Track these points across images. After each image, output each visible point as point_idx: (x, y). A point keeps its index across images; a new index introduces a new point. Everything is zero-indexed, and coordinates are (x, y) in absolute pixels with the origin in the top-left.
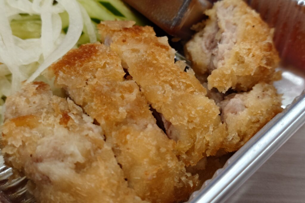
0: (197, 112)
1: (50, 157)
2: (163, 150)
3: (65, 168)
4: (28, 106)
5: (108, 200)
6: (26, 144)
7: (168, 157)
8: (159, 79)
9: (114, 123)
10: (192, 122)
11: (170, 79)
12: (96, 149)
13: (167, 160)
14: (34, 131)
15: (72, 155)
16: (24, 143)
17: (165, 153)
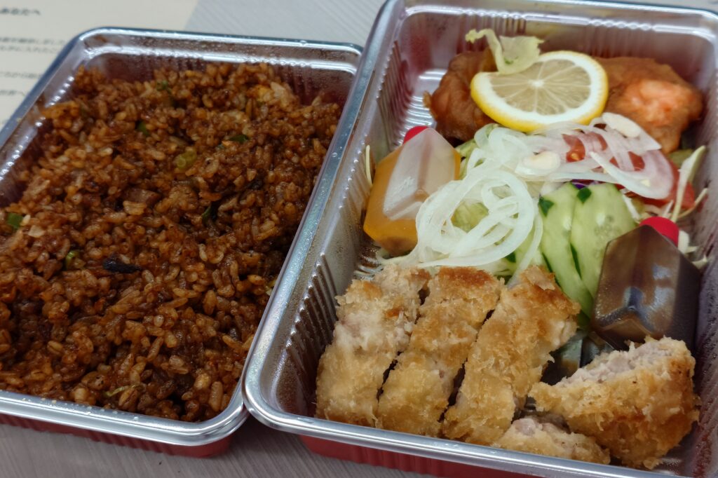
0: (489, 400)
1: (349, 326)
2: (429, 398)
3: (350, 342)
4: (393, 282)
5: (350, 388)
6: (354, 306)
7: (428, 407)
8: (492, 348)
9: (421, 347)
10: (477, 402)
11: (500, 355)
12: (383, 351)
13: (424, 409)
14: (366, 303)
15: (363, 338)
16: (353, 303)
17: (428, 402)
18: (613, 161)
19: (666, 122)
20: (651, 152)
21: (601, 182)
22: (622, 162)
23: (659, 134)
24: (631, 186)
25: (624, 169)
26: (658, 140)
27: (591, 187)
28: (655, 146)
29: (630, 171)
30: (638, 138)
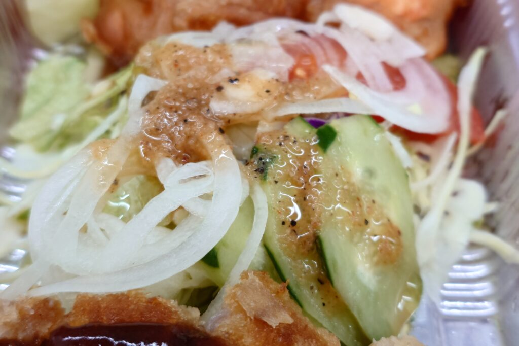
18: (360, 77)
19: (424, 13)
20: (412, 61)
21: (347, 115)
22: (373, 78)
23: (416, 30)
24: (394, 117)
25: (378, 89)
26: (417, 39)
27: (334, 123)
28: (416, 50)
29: (387, 91)
30: (390, 41)
